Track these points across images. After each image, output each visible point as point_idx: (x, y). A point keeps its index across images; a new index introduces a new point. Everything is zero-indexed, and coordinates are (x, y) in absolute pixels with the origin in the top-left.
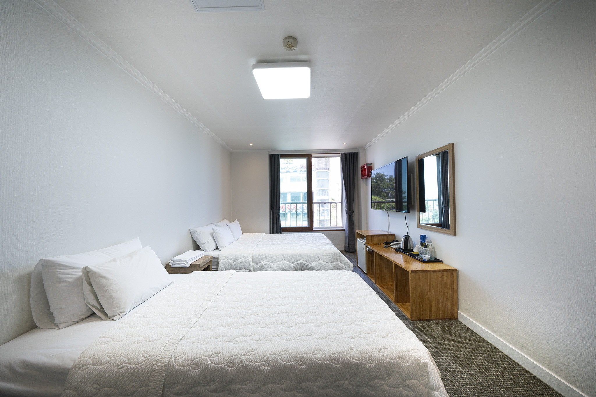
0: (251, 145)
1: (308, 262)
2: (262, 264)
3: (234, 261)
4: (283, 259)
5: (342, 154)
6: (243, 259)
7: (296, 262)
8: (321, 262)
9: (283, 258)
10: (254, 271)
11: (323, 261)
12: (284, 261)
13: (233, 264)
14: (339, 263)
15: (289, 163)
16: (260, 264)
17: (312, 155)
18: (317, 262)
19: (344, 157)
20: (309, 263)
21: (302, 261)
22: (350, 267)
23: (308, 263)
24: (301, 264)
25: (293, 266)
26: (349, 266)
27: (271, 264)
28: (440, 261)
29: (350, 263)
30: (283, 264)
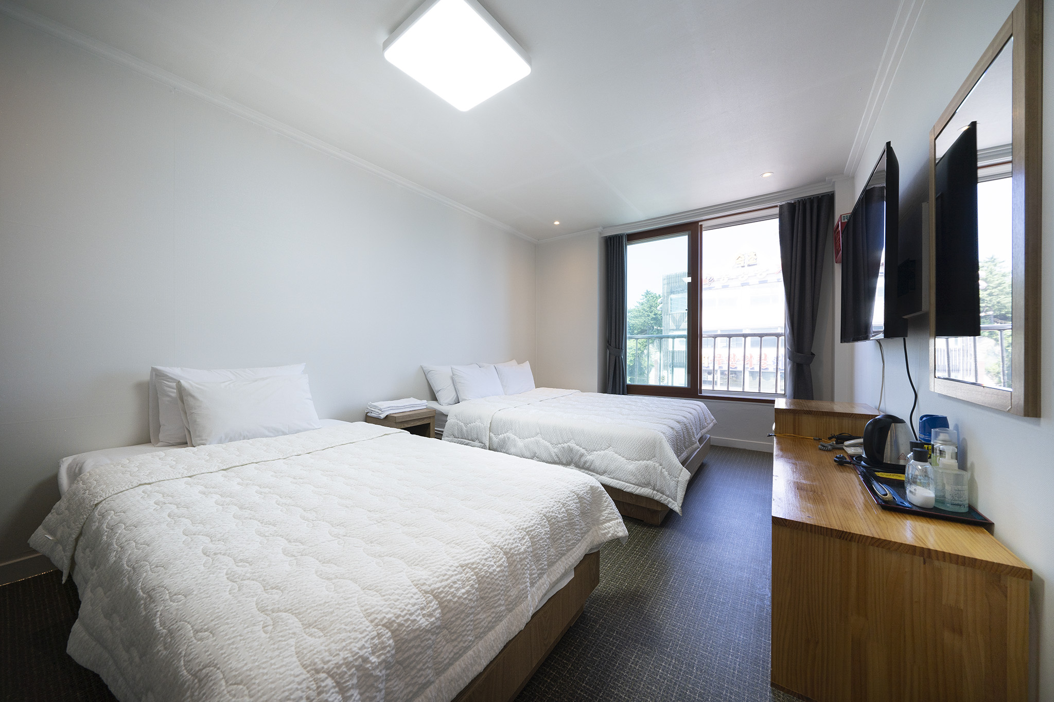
0: (557, 223)
1: (583, 448)
2: (504, 438)
3: (466, 424)
4: (538, 434)
5: (781, 207)
6: (478, 423)
7: (560, 444)
8: (610, 452)
9: (538, 431)
10: (489, 449)
11: (616, 453)
12: (539, 438)
13: (464, 428)
14: (657, 465)
15: (749, 265)
16: (501, 436)
17: (705, 224)
18: (602, 452)
19: (786, 213)
20: (585, 452)
21: (572, 444)
22: (680, 479)
23: (583, 451)
24: (571, 450)
25: (554, 450)
26: (678, 478)
27: (517, 439)
28: (986, 525)
29: (681, 470)
30: (537, 443)
